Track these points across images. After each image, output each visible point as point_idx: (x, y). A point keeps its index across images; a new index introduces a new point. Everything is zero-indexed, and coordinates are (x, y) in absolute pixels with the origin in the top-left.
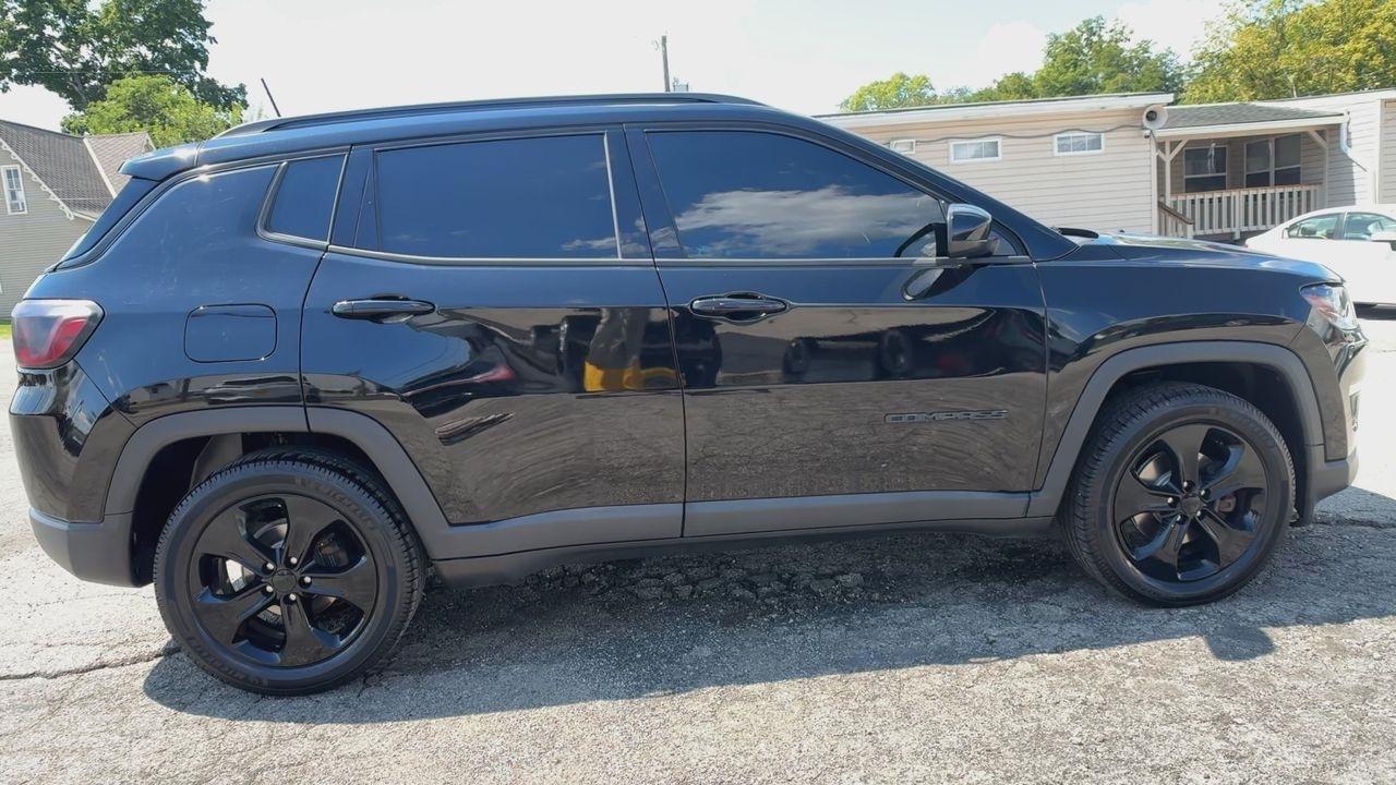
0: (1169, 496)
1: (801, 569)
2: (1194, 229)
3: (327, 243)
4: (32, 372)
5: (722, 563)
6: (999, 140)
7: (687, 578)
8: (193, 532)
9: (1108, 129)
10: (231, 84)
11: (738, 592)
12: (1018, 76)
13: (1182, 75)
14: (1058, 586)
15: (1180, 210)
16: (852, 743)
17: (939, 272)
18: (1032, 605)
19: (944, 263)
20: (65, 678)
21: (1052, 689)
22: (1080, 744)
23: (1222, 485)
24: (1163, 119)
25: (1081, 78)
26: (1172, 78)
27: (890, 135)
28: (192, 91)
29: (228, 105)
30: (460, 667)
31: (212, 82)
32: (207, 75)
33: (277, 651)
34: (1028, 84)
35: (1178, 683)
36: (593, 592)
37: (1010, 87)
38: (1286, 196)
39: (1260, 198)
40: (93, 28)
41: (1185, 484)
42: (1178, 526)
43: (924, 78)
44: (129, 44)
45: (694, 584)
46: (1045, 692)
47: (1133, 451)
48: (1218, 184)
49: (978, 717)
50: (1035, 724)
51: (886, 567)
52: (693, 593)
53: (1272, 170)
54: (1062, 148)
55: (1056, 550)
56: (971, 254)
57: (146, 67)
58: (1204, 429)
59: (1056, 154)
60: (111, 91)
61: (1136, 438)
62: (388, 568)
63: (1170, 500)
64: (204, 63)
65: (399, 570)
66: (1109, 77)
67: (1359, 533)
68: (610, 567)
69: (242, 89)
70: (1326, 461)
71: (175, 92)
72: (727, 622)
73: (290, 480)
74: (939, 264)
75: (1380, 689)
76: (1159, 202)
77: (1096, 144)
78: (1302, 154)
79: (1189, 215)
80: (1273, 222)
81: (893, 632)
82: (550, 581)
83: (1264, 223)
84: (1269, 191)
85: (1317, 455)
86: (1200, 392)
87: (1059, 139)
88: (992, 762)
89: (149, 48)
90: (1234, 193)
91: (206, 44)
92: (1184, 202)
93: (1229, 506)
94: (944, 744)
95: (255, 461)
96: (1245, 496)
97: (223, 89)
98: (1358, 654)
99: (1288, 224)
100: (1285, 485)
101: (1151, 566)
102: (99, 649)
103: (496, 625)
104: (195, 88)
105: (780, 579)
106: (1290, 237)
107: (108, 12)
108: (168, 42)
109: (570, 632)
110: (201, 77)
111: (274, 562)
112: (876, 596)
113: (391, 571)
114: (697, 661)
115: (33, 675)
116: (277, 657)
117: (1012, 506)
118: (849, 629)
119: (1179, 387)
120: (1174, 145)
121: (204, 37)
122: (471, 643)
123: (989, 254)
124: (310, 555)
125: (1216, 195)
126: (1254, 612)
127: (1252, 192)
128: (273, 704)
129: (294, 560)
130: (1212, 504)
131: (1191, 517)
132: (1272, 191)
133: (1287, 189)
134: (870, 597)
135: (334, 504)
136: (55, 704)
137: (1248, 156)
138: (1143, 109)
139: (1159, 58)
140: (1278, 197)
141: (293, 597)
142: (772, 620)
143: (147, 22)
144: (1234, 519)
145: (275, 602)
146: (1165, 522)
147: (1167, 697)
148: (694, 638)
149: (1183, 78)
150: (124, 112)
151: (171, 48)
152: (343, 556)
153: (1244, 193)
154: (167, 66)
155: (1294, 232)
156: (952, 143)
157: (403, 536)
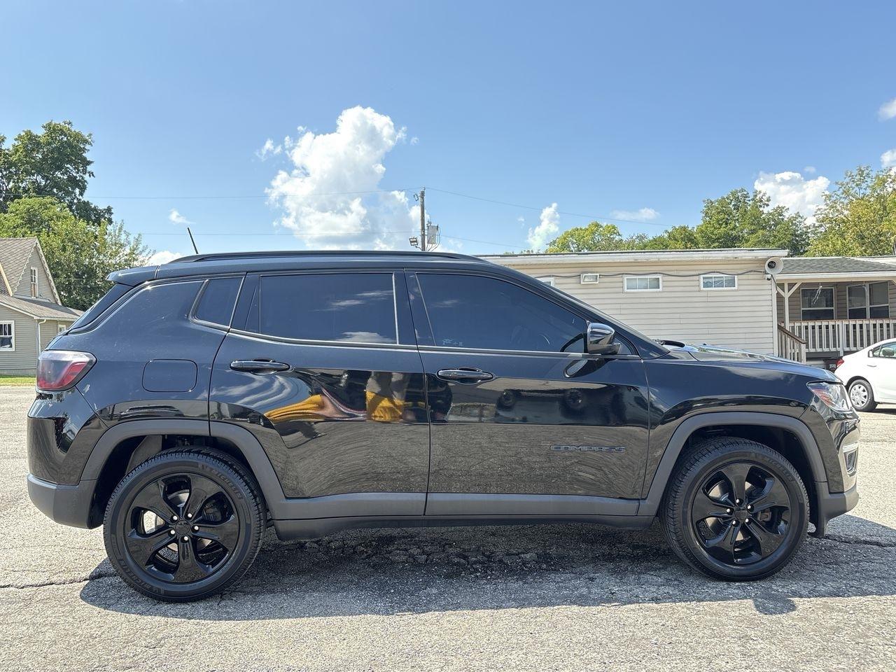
0: (728, 508)
1: (497, 550)
2: (807, 347)
3: (229, 327)
4: (45, 392)
5: (446, 544)
6: (660, 277)
7: (423, 552)
8: (131, 494)
9: (740, 272)
10: (102, 206)
11: (456, 560)
12: (684, 229)
13: (808, 232)
14: (661, 566)
15: (797, 334)
16: (520, 637)
17: (584, 363)
18: (642, 576)
19: (586, 357)
20: (30, 589)
21: (645, 617)
22: (656, 644)
23: (762, 504)
24: (780, 267)
25: (730, 232)
26: (801, 235)
27: (581, 270)
28: (71, 210)
29: (97, 222)
30: (281, 592)
31: (87, 204)
32: (85, 198)
33: (172, 572)
34: (692, 235)
35: (724, 620)
36: (363, 557)
37: (678, 236)
38: (878, 326)
39: (858, 327)
40: (5, 162)
41: (738, 501)
42: (733, 527)
43: (614, 227)
44: (29, 173)
45: (428, 555)
46: (641, 619)
47: (703, 477)
48: (828, 315)
49: (598, 629)
50: (631, 634)
51: (553, 551)
52: (427, 560)
53: (868, 307)
54: (706, 285)
55: (663, 547)
56: (604, 352)
57: (40, 191)
58: (748, 467)
59: (702, 288)
60: (12, 206)
61: (704, 469)
62: (247, 524)
63: (728, 510)
64: (83, 190)
65: (253, 526)
66: (753, 232)
67: (867, 548)
68: (374, 543)
69: (109, 210)
70: (830, 493)
71: (59, 209)
72: (448, 576)
73: (196, 465)
74: (583, 357)
75: (846, 628)
76: (779, 327)
77: (731, 283)
78: (889, 296)
79: (803, 337)
80: (862, 345)
81: (552, 586)
82: (335, 549)
83: (855, 345)
84: (865, 322)
85: (823, 489)
86: (745, 443)
87: (704, 278)
88: (601, 650)
89: (43, 178)
90: (838, 323)
91: (86, 177)
92: (800, 328)
93: (767, 517)
94: (574, 640)
95: (176, 452)
96: (778, 512)
97: (95, 209)
98: (840, 611)
99: (872, 347)
100: (802, 506)
101: (716, 552)
102: (47, 574)
103: (301, 572)
104: (74, 207)
105: (483, 554)
106: (874, 356)
107: (17, 151)
108: (58, 174)
109: (349, 577)
110: (79, 200)
111: (179, 515)
112: (544, 566)
113: (248, 526)
114: (429, 595)
115: (9, 586)
116: (172, 577)
117: (628, 508)
118: (525, 583)
119: (732, 439)
120: (791, 285)
121: (85, 172)
122: (286, 580)
123: (615, 353)
124: (200, 513)
125: (824, 323)
126: (783, 587)
127: (852, 322)
128: (165, 607)
129: (190, 515)
130: (755, 515)
131: (741, 522)
132: (867, 322)
133: (879, 322)
134: (540, 567)
135: (220, 482)
136: (28, 602)
137: (849, 296)
138: (766, 260)
139: (791, 220)
140: (872, 327)
141: (186, 538)
142: (477, 576)
143: (44, 159)
144: (771, 526)
145: (175, 541)
146: (726, 524)
147: (715, 625)
148: (427, 584)
149: (809, 235)
150: (20, 221)
151: (60, 178)
152: (219, 515)
153: (846, 322)
154: (55, 190)
155: (877, 353)
156: (626, 277)
157: (257, 505)
